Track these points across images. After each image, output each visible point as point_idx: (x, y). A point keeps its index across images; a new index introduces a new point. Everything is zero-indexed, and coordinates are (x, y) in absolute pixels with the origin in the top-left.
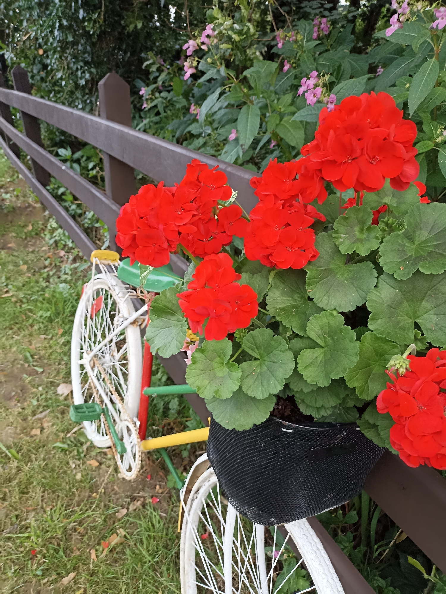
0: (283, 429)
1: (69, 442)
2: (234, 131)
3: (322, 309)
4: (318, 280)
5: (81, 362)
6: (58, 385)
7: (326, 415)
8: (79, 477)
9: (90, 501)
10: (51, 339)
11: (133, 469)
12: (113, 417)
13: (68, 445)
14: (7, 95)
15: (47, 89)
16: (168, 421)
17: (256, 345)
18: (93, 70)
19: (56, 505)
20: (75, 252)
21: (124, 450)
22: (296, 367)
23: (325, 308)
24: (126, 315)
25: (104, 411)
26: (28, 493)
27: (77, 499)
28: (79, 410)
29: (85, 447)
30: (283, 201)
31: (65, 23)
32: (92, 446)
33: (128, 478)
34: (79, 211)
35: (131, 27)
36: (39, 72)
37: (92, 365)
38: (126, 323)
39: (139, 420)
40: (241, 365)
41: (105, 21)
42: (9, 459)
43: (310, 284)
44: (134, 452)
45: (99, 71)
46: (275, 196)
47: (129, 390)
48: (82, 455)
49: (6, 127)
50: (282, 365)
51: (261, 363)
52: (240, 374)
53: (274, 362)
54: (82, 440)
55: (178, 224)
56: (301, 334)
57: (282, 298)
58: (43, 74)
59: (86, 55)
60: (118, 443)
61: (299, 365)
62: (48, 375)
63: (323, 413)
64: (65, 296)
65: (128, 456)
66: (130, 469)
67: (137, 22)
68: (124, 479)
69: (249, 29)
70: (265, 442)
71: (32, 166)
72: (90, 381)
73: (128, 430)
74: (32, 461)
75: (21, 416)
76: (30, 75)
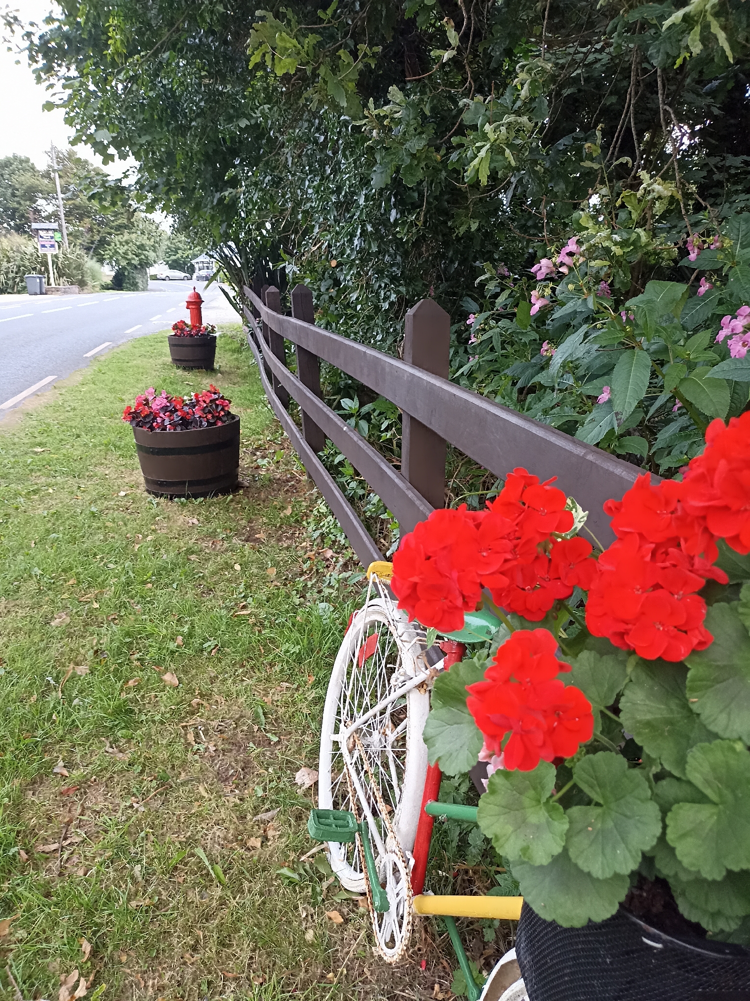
0: (645, 940)
1: (302, 872)
2: (607, 389)
3: (716, 736)
4: (709, 683)
5: (336, 738)
6: (298, 769)
7: (727, 929)
8: (310, 936)
9: (322, 985)
10: (297, 689)
11: (398, 943)
12: (374, 841)
13: (300, 875)
15: (336, 312)
16: (464, 867)
17: (597, 779)
18: (403, 289)
19: (270, 978)
20: (348, 553)
21: (385, 907)
22: (664, 833)
23: (721, 733)
24: (411, 673)
25: (360, 830)
26: (230, 946)
27: (302, 975)
28: (322, 820)
29: (325, 885)
30: (653, 546)
31: (369, 228)
32: (336, 886)
33: (387, 959)
34: (361, 492)
35: (462, 230)
36: (327, 289)
37: (351, 746)
38: (410, 684)
39: (414, 857)
40: (569, 811)
41: (425, 222)
42: (212, 881)
43: (693, 690)
44: (401, 913)
45: (410, 289)
46: (641, 535)
47: (403, 800)
48: (320, 899)
49: (275, 364)
50: (639, 825)
51: (604, 813)
52: (566, 827)
53: (626, 816)
54: (322, 871)
55: (480, 573)
56: (676, 773)
57: (647, 702)
58: (333, 292)
59: (394, 269)
60: (377, 889)
61: (668, 831)
62: (284, 749)
63: (722, 924)
64: (325, 622)
65: (391, 918)
66: (391, 944)
67: (471, 223)
68: (380, 957)
69: (639, 236)
70: (613, 956)
71: (302, 421)
72: (345, 770)
73: (396, 870)
74: (243, 892)
75: (237, 810)
76: (315, 294)
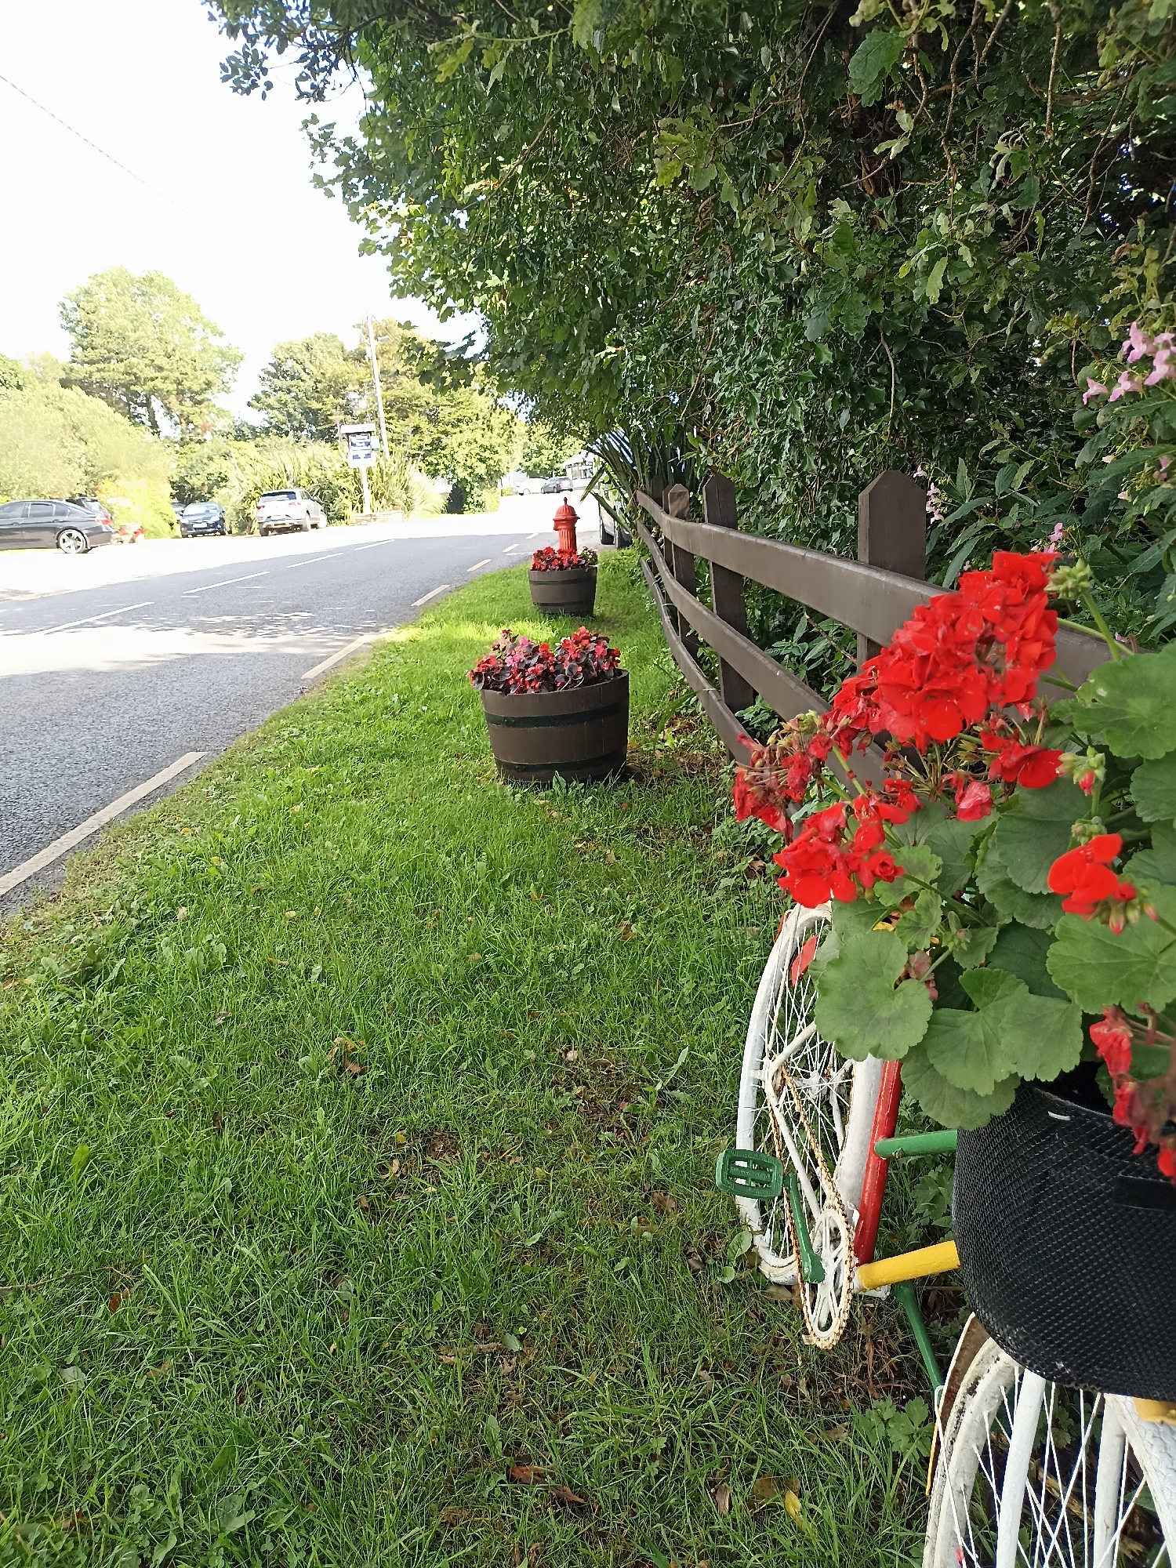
0: (1051, 1114)
11: (834, 1323)
12: (809, 1211)
14: (688, 533)
33: (820, 1345)
37: (779, 1086)
39: (860, 1212)
44: (839, 1286)
47: (847, 1144)
60: (808, 1253)
65: (825, 1290)
66: (827, 1326)
73: (835, 1235)
